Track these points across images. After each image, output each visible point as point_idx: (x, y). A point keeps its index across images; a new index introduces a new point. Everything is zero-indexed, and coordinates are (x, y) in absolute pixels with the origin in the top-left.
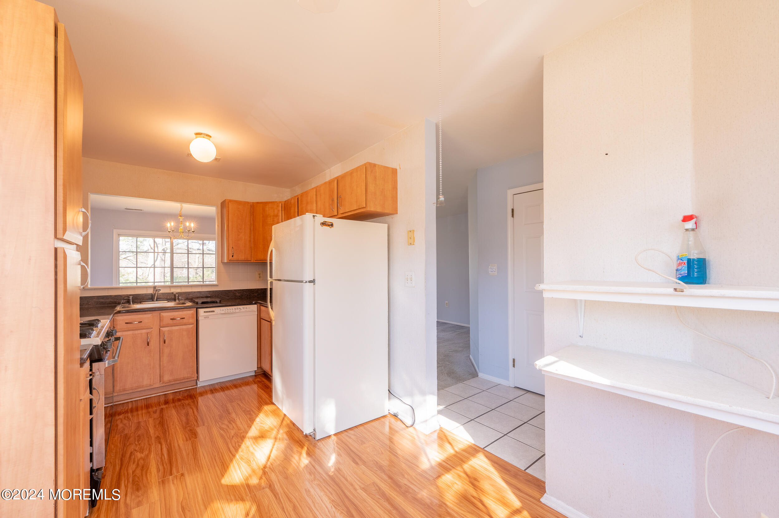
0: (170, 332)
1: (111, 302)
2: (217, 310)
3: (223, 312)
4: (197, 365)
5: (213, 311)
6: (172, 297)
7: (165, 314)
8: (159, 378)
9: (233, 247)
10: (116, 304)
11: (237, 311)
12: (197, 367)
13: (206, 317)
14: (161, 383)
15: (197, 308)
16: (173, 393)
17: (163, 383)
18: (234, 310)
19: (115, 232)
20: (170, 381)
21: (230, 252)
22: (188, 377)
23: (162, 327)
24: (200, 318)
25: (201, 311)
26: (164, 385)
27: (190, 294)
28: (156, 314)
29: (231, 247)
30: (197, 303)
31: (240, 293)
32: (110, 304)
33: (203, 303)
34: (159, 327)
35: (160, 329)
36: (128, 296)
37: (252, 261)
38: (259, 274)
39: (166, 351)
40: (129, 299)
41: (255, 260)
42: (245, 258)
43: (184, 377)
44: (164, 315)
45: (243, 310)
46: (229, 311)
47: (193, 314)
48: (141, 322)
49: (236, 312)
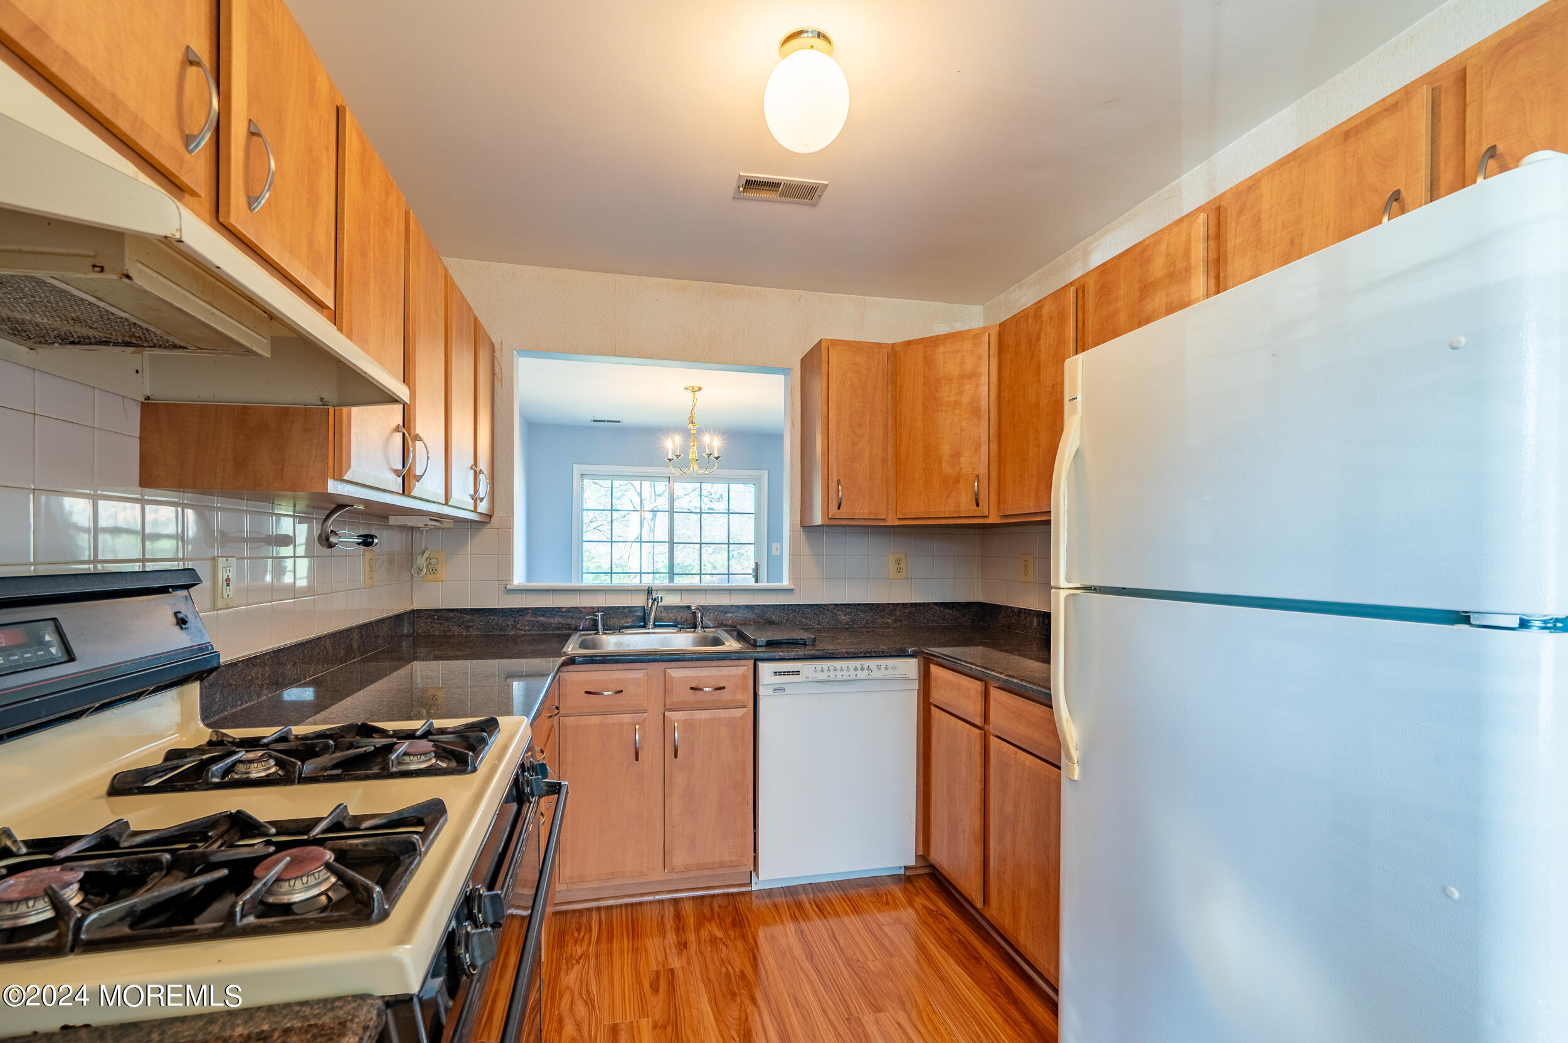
0: (689, 726)
1: (561, 625)
2: (807, 668)
3: (823, 676)
4: (755, 828)
5: (798, 673)
6: (686, 619)
7: (677, 673)
8: (661, 855)
9: (839, 480)
10: (570, 629)
11: (862, 675)
12: (755, 833)
13: (779, 690)
14: (666, 871)
15: (756, 661)
16: (694, 898)
17: (672, 870)
18: (852, 673)
19: (577, 469)
20: (687, 869)
21: (833, 494)
22: (732, 861)
23: (670, 710)
24: (762, 691)
25: (766, 670)
26: (674, 876)
27: (729, 612)
28: (656, 668)
29: (835, 479)
30: (754, 645)
31: (848, 614)
32: (558, 629)
33: (770, 644)
34: (663, 710)
35: (664, 714)
36: (594, 611)
37: (889, 523)
38: (898, 562)
39: (679, 779)
40: (596, 620)
41: (899, 519)
42: (870, 513)
43: (722, 862)
44: (673, 675)
45: (876, 674)
46: (839, 674)
47: (744, 677)
48: (621, 691)
49: (858, 677)
